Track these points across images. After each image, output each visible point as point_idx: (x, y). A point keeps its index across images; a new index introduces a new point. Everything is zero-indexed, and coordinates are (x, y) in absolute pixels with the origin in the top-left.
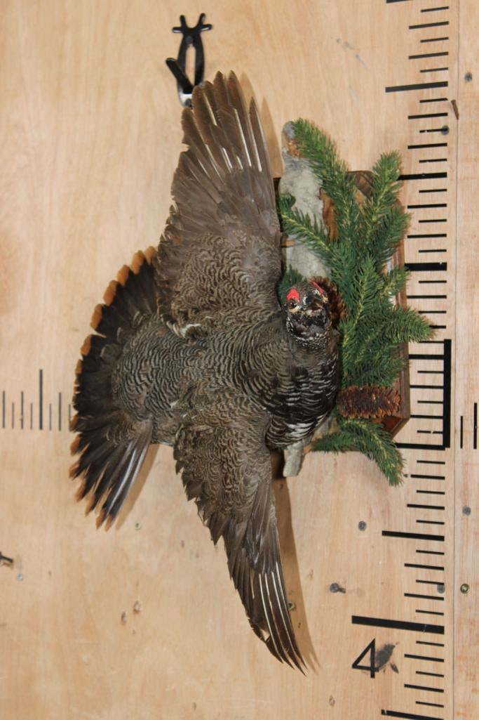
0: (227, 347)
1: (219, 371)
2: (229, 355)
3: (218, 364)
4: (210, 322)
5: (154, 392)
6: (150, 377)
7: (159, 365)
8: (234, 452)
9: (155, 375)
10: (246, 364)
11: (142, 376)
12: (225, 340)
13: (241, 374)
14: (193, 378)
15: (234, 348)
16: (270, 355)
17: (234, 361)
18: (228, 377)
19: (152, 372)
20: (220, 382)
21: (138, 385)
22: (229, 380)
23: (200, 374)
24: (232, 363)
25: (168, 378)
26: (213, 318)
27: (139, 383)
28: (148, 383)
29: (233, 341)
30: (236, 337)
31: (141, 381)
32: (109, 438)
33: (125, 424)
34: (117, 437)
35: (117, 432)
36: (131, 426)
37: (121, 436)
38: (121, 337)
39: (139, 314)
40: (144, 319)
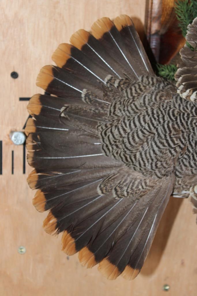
5: (187, 153)
6: (183, 140)
7: (188, 129)
9: (187, 138)
11: (175, 139)
19: (183, 136)
21: (172, 148)
27: (173, 146)
28: (182, 146)
31: (175, 144)
32: (102, 193)
33: (133, 181)
34: (119, 193)
35: (117, 188)
36: (146, 183)
37: (127, 191)
38: (89, 99)
39: (112, 77)
40: (122, 83)
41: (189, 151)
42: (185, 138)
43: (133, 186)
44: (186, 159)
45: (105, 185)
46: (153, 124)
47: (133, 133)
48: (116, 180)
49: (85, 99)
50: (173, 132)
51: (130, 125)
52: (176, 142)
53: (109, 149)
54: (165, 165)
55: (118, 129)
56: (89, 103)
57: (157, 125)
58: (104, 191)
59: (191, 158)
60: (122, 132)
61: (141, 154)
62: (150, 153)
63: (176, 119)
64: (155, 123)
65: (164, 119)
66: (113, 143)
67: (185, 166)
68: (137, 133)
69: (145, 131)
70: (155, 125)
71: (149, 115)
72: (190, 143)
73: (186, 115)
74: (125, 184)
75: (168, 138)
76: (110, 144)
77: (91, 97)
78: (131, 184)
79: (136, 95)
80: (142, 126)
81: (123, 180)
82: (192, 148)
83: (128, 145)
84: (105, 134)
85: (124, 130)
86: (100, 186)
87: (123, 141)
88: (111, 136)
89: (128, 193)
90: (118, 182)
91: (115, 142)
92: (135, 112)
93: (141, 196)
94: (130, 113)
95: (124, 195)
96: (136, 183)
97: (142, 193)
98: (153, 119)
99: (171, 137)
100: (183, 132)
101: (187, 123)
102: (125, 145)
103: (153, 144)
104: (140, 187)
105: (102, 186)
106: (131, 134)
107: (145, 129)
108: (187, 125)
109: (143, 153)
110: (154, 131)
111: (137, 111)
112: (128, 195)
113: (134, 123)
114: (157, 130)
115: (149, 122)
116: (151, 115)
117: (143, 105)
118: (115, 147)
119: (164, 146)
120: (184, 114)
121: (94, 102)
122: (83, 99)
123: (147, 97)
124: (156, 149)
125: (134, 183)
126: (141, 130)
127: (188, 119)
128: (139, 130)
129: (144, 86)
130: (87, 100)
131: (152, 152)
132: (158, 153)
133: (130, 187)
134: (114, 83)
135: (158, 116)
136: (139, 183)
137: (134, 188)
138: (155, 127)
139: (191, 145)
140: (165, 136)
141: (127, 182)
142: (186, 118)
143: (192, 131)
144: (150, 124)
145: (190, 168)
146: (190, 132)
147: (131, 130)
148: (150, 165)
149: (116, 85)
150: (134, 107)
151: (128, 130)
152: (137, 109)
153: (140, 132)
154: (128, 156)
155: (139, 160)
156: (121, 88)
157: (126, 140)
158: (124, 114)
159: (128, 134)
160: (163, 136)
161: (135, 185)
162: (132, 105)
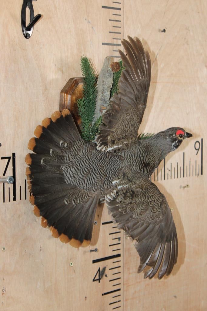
0: (132, 155)
1: (133, 165)
2: (134, 158)
3: (131, 162)
4: (126, 144)
6: (104, 171)
7: (105, 165)
8: (157, 197)
10: (145, 161)
11: (101, 171)
12: (130, 151)
13: (143, 165)
14: (124, 169)
15: (135, 155)
16: (155, 157)
17: (137, 160)
18: (137, 167)
19: (104, 169)
20: (135, 169)
22: (138, 168)
23: (126, 167)
24: (137, 161)
25: (113, 170)
26: (128, 142)
29: (134, 152)
30: (134, 150)
31: (102, 173)
32: (67, 203)
33: (82, 195)
34: (76, 202)
35: (75, 199)
36: (88, 195)
37: (79, 201)
38: (54, 154)
39: (63, 142)
40: (68, 144)
41: (107, 177)
42: (105, 170)
43: (82, 197)
44: (106, 181)
45: (68, 199)
46: (91, 164)
47: (82, 170)
48: (73, 195)
49: (52, 154)
50: (100, 167)
51: (80, 165)
52: (102, 172)
53: (69, 179)
54: (98, 184)
55: (74, 168)
56: (54, 156)
57: (93, 164)
58: (68, 202)
59: (108, 180)
60: (77, 170)
61: (87, 180)
62: (91, 179)
63: (99, 160)
64: (92, 163)
65: (95, 161)
66: (72, 176)
67: (105, 184)
68: (84, 169)
69: (88, 168)
70: (92, 165)
71: (87, 160)
72: (107, 173)
73: (103, 159)
74: (78, 197)
75: (99, 170)
76: (71, 176)
77: (55, 153)
78: (81, 197)
79: (78, 150)
80: (86, 165)
81: (77, 195)
82: (108, 175)
83: (81, 176)
84: (67, 171)
85: (77, 168)
86: (66, 200)
87: (78, 174)
88: (71, 172)
89: (80, 201)
90: (75, 196)
91: (73, 175)
92: (81, 159)
93: (86, 202)
94: (78, 159)
95: (78, 203)
96: (84, 195)
97: (87, 201)
98: (90, 162)
99: (100, 170)
100: (104, 167)
101: (104, 162)
102: (79, 176)
103: (93, 174)
104: (86, 197)
105: (67, 199)
106: (81, 170)
107: (88, 167)
108: (105, 164)
109: (88, 180)
110: (92, 168)
111: (81, 158)
112: (80, 203)
113: (82, 164)
114: (93, 167)
115: (89, 163)
116: (88, 160)
117: (83, 155)
118: (73, 178)
119: (98, 174)
120: (102, 158)
121: (57, 156)
122: (51, 155)
123: (83, 151)
124: (94, 176)
125: (82, 196)
126: (86, 168)
127: (104, 160)
128: (85, 168)
129: (80, 145)
130: (53, 155)
131: (92, 178)
132: (95, 178)
133: (81, 198)
134: (65, 145)
135: (92, 160)
136: (85, 195)
137: (83, 198)
138: (92, 166)
139: (108, 173)
140: (97, 169)
141: (79, 196)
142: (103, 160)
143: (107, 166)
144: (90, 164)
145: (107, 185)
146: (106, 166)
147: (81, 168)
148: (91, 185)
149: (66, 146)
150: (79, 156)
151: (79, 168)
152: (81, 157)
153: (86, 169)
154: (81, 182)
155: (86, 183)
156: (69, 147)
157: (79, 173)
158: (75, 160)
159: (80, 170)
160: (96, 169)
161: (83, 197)
162: (78, 155)
